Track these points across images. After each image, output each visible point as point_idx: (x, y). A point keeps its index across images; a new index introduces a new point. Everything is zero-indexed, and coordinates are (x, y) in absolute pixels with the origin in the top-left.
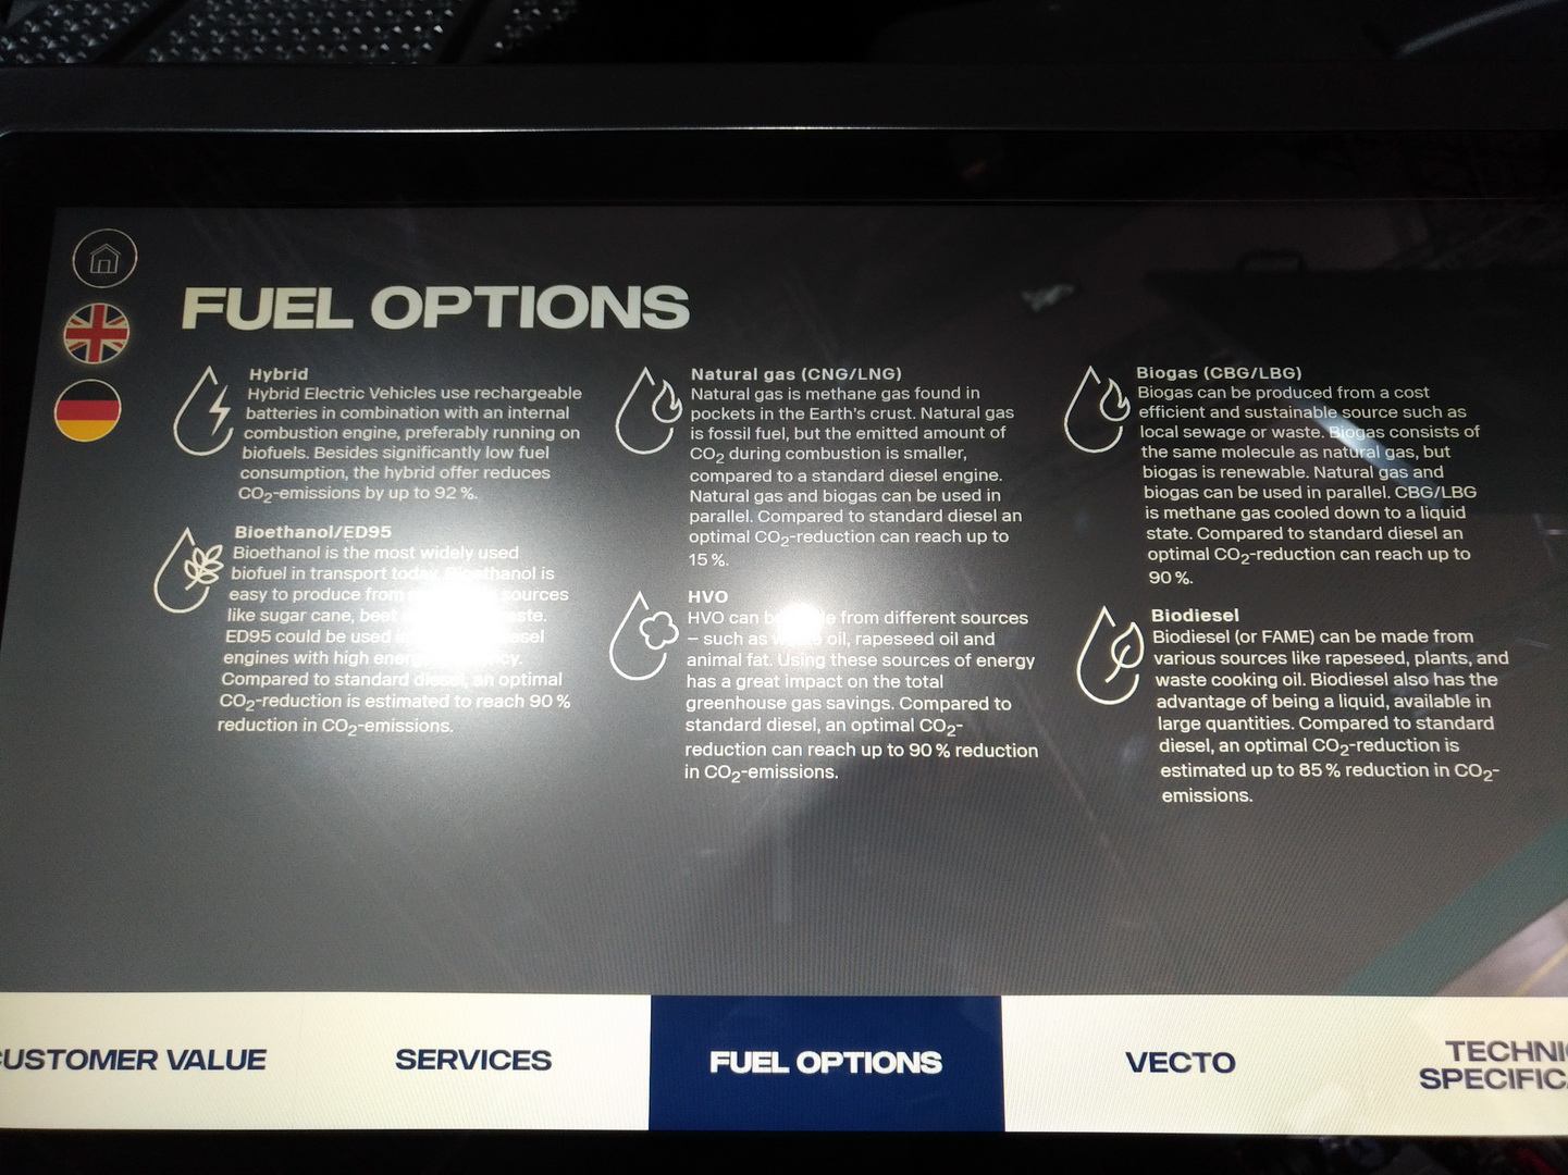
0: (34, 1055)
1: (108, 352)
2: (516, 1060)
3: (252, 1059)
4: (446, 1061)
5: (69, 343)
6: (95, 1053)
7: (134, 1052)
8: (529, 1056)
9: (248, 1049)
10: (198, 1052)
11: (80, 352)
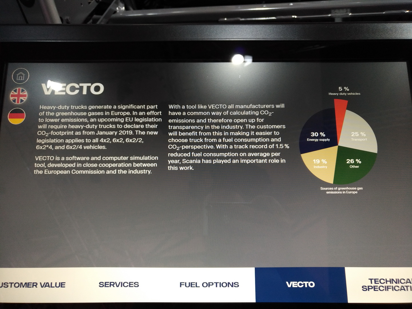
0: (6, 284)
1: (22, 101)
2: (130, 284)
3: (62, 285)
4: (112, 285)
5: (11, 98)
6: (21, 283)
7: (31, 283)
8: (133, 283)
9: (61, 282)
10: (48, 283)
11: (14, 101)
